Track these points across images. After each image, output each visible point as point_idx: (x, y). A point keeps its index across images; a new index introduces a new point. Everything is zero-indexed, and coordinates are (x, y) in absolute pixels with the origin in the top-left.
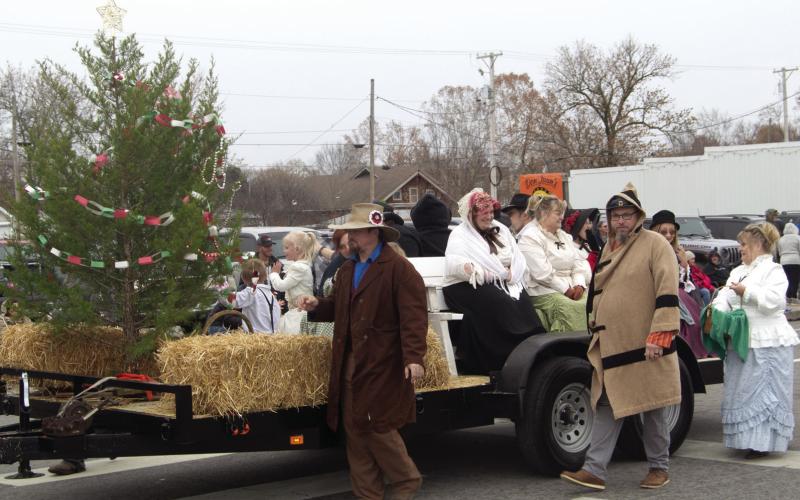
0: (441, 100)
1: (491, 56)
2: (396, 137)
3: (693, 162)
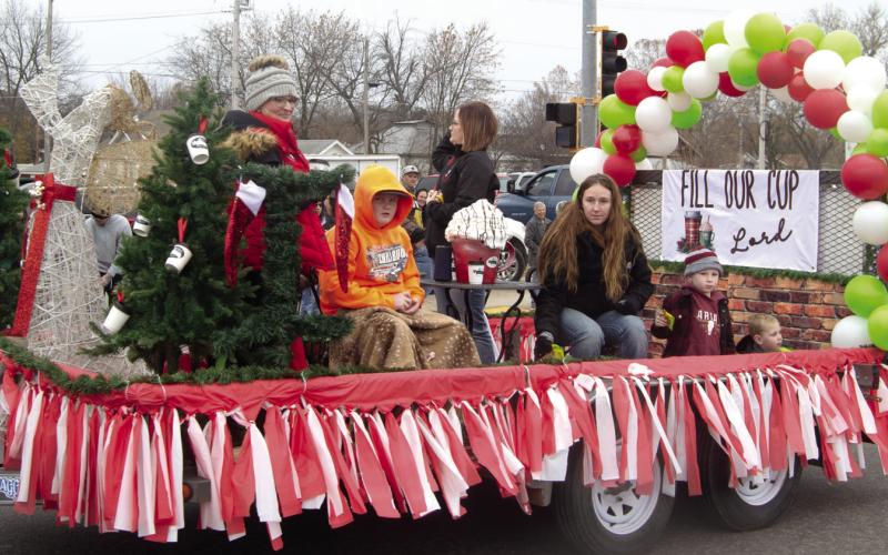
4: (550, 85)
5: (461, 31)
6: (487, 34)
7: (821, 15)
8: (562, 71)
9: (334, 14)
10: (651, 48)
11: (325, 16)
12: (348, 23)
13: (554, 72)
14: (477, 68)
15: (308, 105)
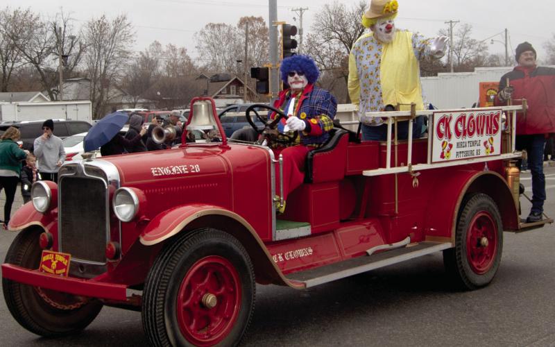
0: (207, 32)
1: (301, 10)
2: (171, 53)
3: (469, 75)
4: (150, 54)
5: (110, 20)
6: (127, 22)
7: (331, 8)
8: (158, 44)
9: (23, 10)
10: (216, 29)
11: (17, 11)
12: (32, 16)
13: (153, 45)
14: (120, 44)
15: (7, 70)
